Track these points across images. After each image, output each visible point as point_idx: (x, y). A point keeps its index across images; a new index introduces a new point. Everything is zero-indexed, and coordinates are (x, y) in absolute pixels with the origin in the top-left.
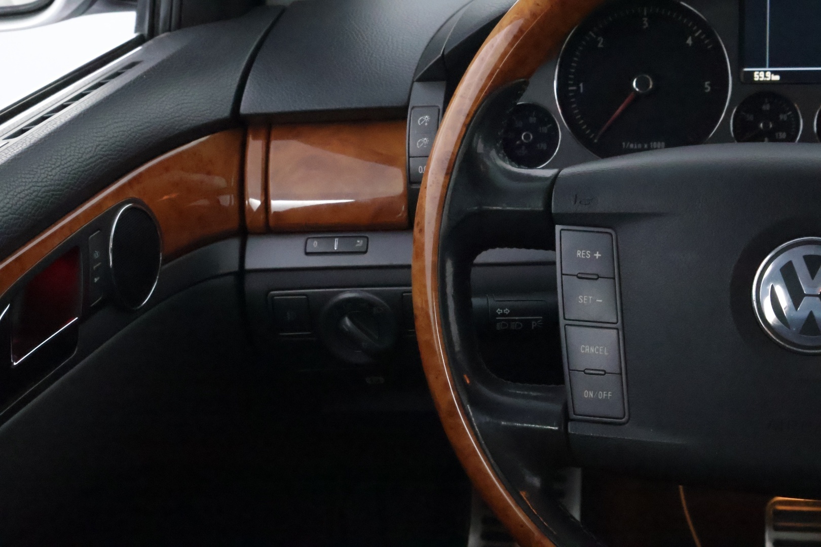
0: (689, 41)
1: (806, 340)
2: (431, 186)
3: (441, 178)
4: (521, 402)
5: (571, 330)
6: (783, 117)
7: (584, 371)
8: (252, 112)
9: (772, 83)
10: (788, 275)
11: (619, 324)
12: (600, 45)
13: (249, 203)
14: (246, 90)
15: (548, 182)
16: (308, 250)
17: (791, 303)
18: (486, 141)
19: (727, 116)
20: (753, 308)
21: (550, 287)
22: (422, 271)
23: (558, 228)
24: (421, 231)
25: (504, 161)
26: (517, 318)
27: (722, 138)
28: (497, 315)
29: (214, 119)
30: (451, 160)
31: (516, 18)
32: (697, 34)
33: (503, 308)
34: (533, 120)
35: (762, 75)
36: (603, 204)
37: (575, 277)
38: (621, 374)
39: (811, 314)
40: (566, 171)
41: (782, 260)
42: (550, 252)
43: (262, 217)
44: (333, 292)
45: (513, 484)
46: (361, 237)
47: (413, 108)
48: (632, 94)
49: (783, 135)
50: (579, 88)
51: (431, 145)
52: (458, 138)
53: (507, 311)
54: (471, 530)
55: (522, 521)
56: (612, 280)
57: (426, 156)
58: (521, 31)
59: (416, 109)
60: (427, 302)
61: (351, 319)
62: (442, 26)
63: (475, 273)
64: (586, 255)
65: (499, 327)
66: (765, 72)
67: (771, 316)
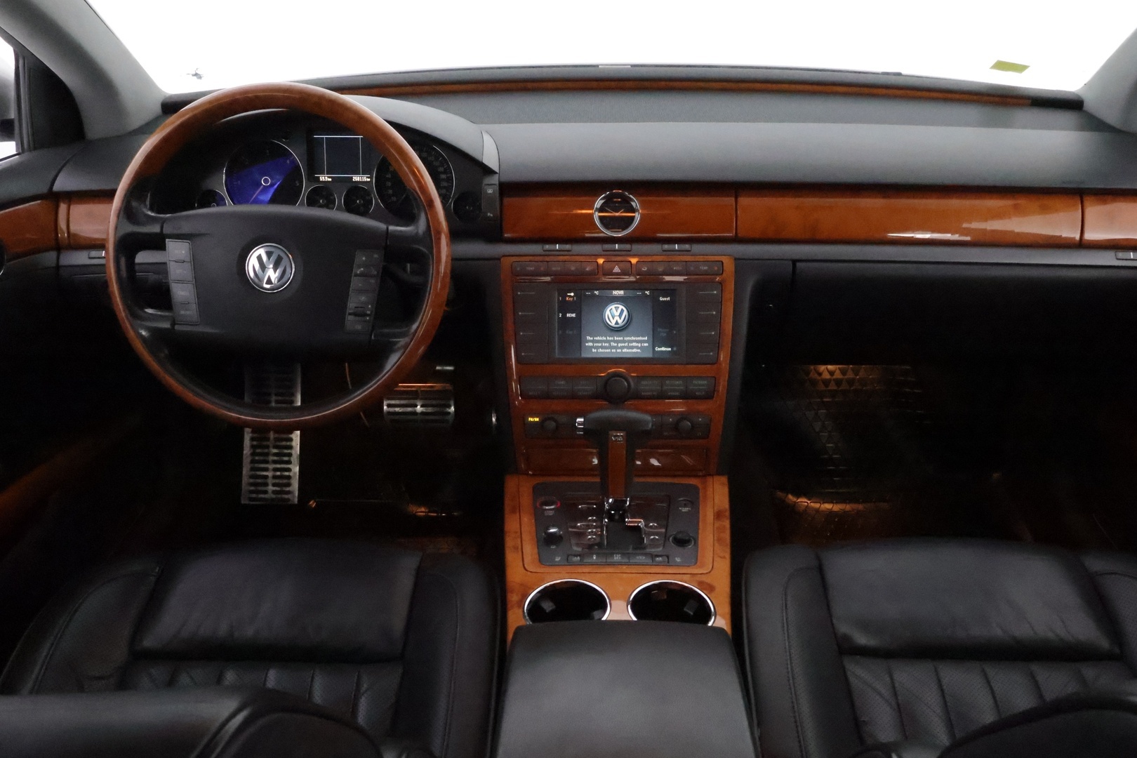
0: (288, 162)
5: (173, 285)
6: (330, 198)
7: (180, 303)
8: (61, 190)
9: (327, 182)
11: (194, 281)
12: (247, 163)
13: (60, 235)
14: (57, 180)
16: (90, 256)
19: (303, 197)
23: (167, 240)
29: (37, 194)
32: (291, 159)
36: (185, 230)
37: (175, 262)
38: (196, 303)
41: (257, 253)
43: (67, 241)
44: (102, 276)
50: (238, 183)
56: (191, 263)
64: (179, 252)
66: (324, 177)
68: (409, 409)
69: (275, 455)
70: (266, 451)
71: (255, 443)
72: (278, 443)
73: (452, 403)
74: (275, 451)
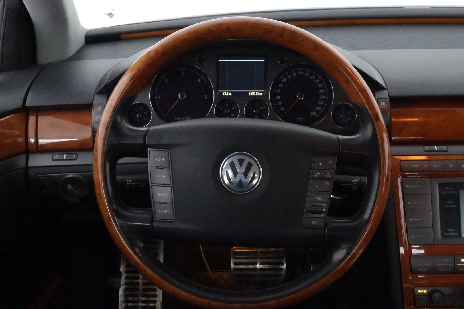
0: (199, 80)
1: (239, 189)
2: (100, 134)
3: (104, 131)
4: (136, 215)
5: (153, 187)
6: (233, 108)
7: (159, 203)
8: (30, 105)
9: (229, 96)
10: (232, 166)
11: (172, 185)
12: (166, 82)
13: (30, 140)
14: (28, 97)
15: (145, 132)
16: (54, 159)
17: (233, 176)
18: (121, 117)
19: (213, 108)
20: (220, 178)
21: (146, 171)
22: (97, 166)
23: (148, 149)
24: (96, 151)
25: (128, 124)
26: (134, 183)
27: (211, 116)
28: (127, 182)
29: (15, 108)
30: (107, 124)
31: (131, 71)
32: (202, 78)
33: (129, 180)
34: (141, 109)
35: (226, 93)
36: (165, 141)
37: (155, 168)
38: (173, 203)
39: (241, 180)
40: (152, 128)
41: (230, 160)
42: (146, 158)
43: (35, 146)
44: (63, 175)
45: (133, 246)
46: (75, 153)
47: (94, 104)
48: (178, 100)
49: (233, 115)
50: (158, 97)
51: (100, 119)
52: (110, 116)
53: (131, 181)
54: (121, 264)
55: (136, 260)
56: (169, 169)
57: (98, 123)
58: (134, 76)
59: (96, 105)
60: (99, 178)
61: (71, 185)
62: (106, 73)
63: (118, 167)
64: (159, 159)
65: (128, 187)
66: (226, 92)
67: (226, 181)
68: (251, 266)
69: (143, 302)
70: (136, 299)
71: (128, 293)
72: (146, 293)
73: (284, 261)
74: (143, 299)
